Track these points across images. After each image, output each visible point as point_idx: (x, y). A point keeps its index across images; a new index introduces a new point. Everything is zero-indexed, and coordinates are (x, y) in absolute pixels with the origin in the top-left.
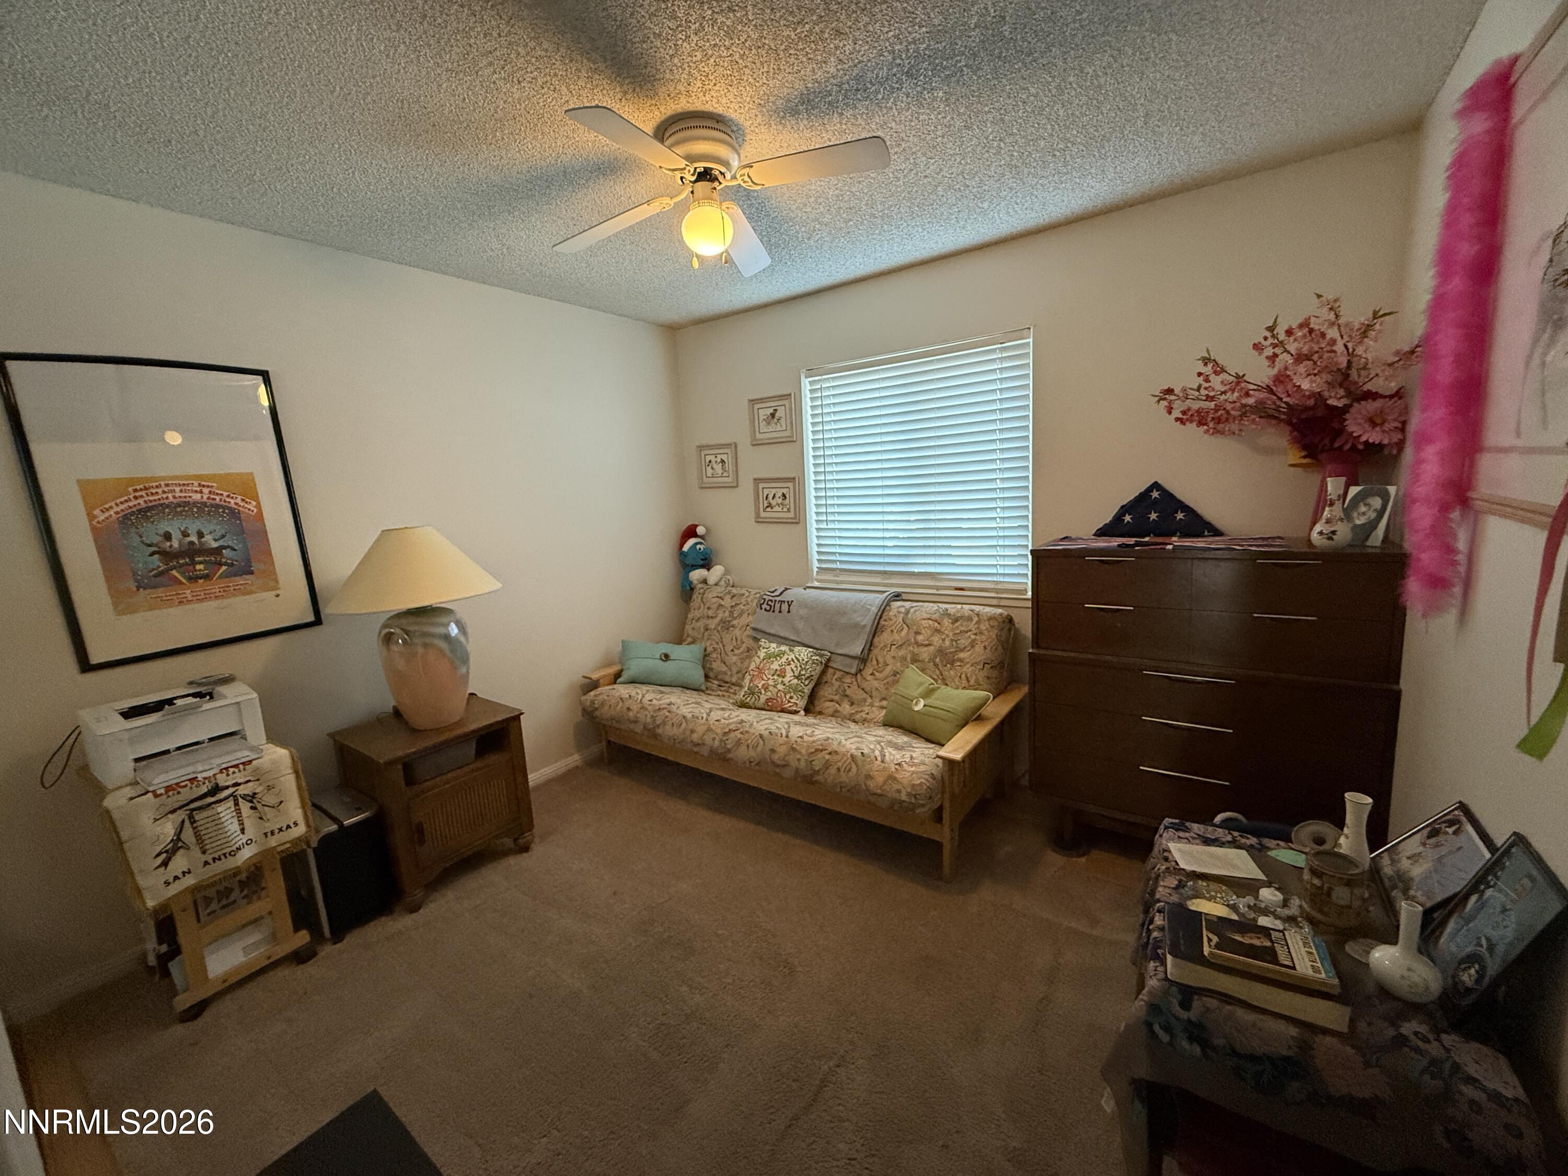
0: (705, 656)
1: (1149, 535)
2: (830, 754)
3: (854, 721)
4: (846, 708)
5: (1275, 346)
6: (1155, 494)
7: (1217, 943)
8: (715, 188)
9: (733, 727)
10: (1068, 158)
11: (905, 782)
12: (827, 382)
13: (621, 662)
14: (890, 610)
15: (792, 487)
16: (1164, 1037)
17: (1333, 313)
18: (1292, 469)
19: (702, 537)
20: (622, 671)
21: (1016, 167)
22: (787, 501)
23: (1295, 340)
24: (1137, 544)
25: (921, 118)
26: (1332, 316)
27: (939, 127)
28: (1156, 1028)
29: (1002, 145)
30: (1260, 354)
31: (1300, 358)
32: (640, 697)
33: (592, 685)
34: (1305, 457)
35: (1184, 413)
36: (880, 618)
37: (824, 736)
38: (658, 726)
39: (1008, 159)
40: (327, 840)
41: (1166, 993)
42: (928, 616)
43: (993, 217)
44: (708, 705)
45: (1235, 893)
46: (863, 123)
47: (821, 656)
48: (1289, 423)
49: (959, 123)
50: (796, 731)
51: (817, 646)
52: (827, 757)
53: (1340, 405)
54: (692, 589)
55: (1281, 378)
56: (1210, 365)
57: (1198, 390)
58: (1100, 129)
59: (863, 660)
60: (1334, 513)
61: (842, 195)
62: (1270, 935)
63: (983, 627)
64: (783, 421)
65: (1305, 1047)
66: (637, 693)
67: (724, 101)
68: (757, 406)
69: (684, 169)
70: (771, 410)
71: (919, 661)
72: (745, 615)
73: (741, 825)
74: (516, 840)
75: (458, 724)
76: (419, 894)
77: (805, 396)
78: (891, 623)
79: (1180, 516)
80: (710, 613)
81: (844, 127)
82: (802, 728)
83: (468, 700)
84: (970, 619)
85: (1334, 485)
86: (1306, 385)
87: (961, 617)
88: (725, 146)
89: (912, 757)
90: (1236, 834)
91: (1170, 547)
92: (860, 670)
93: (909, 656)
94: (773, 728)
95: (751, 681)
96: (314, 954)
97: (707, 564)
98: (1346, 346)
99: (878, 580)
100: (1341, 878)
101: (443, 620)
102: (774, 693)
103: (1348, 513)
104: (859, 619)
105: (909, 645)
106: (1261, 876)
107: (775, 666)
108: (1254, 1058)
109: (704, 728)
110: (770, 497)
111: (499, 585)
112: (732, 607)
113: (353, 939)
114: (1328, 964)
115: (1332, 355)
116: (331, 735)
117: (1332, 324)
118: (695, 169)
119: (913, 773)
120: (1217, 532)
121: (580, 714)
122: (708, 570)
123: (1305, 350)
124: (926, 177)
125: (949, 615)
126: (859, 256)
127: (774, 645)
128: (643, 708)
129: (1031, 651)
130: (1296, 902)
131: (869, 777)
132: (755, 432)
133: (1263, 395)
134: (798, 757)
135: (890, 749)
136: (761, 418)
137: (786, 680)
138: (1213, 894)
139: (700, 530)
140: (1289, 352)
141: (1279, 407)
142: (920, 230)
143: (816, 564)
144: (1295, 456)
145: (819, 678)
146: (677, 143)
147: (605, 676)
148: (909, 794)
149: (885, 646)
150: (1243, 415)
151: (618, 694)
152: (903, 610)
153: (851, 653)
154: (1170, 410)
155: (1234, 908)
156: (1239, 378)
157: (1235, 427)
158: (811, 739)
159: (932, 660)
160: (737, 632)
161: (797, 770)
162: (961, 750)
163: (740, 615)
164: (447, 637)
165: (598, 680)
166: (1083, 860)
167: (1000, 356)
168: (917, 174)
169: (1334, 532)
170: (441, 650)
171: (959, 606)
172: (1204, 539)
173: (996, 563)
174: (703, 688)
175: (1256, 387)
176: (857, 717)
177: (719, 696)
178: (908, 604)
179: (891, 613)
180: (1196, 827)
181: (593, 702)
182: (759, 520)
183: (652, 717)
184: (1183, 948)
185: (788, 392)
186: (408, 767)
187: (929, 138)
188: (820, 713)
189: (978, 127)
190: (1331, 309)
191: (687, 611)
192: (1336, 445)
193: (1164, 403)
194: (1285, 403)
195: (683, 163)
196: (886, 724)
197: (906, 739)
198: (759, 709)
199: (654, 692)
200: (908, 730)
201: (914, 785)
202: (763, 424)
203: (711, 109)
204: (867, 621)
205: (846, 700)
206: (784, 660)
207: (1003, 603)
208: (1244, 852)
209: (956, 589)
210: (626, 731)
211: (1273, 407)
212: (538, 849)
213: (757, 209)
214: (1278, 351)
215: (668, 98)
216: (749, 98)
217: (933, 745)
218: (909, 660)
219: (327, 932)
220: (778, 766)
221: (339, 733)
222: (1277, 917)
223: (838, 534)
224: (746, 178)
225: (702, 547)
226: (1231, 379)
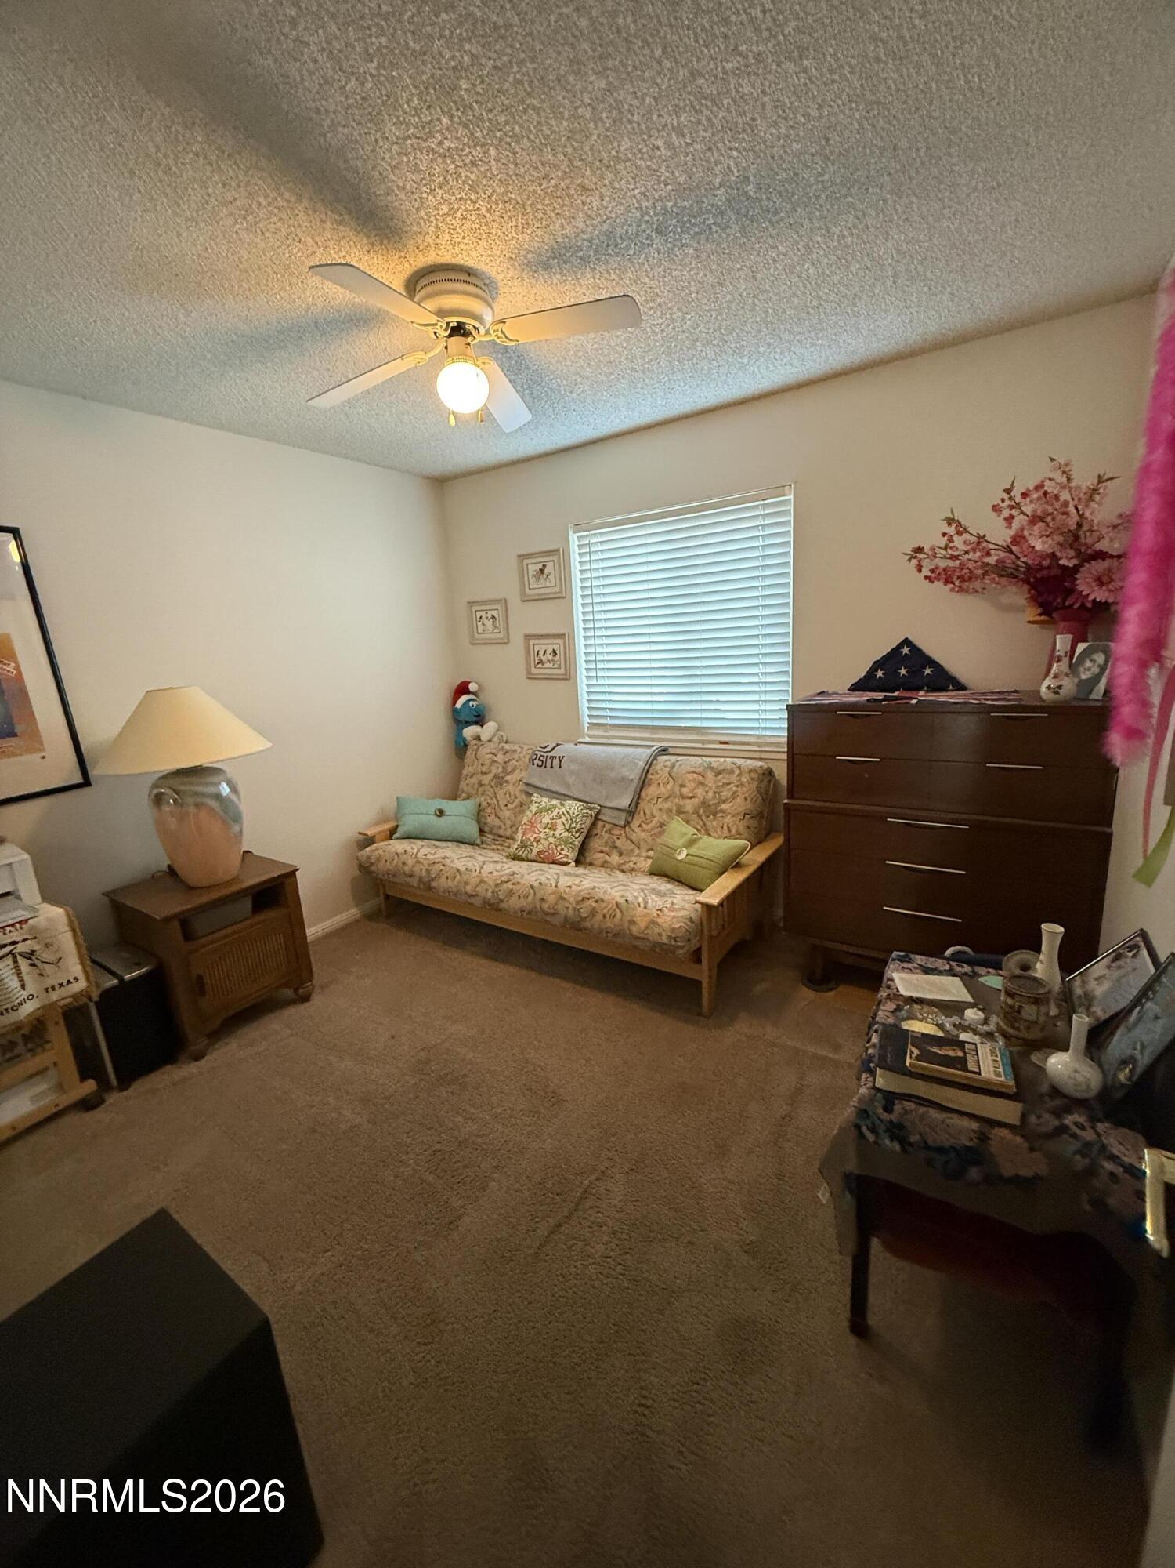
0: (479, 811)
1: (898, 690)
2: (596, 901)
3: (623, 871)
4: (615, 859)
5: (1011, 507)
6: (906, 650)
7: (918, 1055)
8: (469, 344)
9: (504, 879)
10: (822, 315)
11: (665, 926)
12: (596, 537)
13: (396, 818)
14: (656, 764)
15: (562, 645)
16: (871, 1137)
17: (1065, 475)
18: (1031, 625)
19: (474, 694)
20: (397, 826)
21: (772, 323)
22: (558, 657)
23: (1031, 502)
24: (885, 699)
25: (674, 273)
26: (1064, 479)
27: (693, 283)
28: (864, 1129)
29: (757, 302)
30: (999, 516)
31: (1035, 520)
32: (415, 851)
33: (370, 841)
34: (1040, 615)
35: (932, 571)
36: (648, 771)
37: (592, 885)
38: (433, 880)
39: (764, 315)
40: (107, 994)
41: (872, 1100)
42: (693, 769)
43: (754, 372)
44: (481, 859)
45: (944, 1014)
46: (617, 279)
47: (591, 809)
48: (1026, 581)
49: (711, 279)
50: (565, 881)
51: (587, 800)
52: (594, 904)
53: (1071, 565)
54: (466, 745)
55: (1018, 539)
56: (954, 526)
57: (945, 549)
58: (851, 288)
59: (631, 812)
60: (1062, 669)
61: (601, 349)
62: (964, 1047)
63: (744, 779)
64: (552, 577)
65: (983, 1138)
66: (413, 849)
67: (474, 254)
68: (526, 562)
69: (436, 324)
70: (540, 566)
71: (684, 813)
72: (518, 771)
73: (513, 970)
74: (296, 990)
75: (233, 881)
76: (203, 1042)
77: (574, 552)
78: (657, 776)
79: (928, 671)
80: (484, 769)
81: (597, 281)
82: (572, 878)
83: (243, 859)
84: (732, 772)
85: (1062, 642)
86: (1039, 546)
87: (724, 770)
88: (479, 301)
89: (673, 903)
90: (953, 964)
91: (914, 702)
92: (629, 823)
93: (675, 808)
94: (543, 878)
95: (524, 834)
96: (103, 1101)
97: (479, 719)
98: (1076, 508)
99: (647, 735)
100: (1029, 997)
101: (214, 779)
102: (546, 845)
103: (1073, 668)
104: (627, 773)
105: (675, 797)
106: (971, 1000)
107: (546, 820)
108: (941, 1150)
109: (477, 880)
110: (541, 653)
111: (269, 745)
112: (505, 763)
113: (139, 1087)
114: (1009, 1070)
115: (1065, 517)
116: (106, 894)
117: (1063, 487)
118: (448, 323)
119: (674, 917)
120: (961, 687)
121: (356, 868)
122: (482, 726)
123: (1039, 513)
124: (683, 332)
125: (713, 768)
126: (623, 409)
127: (545, 800)
128: (419, 862)
129: (786, 801)
130: (994, 1019)
131: (632, 922)
132: (525, 588)
133: (1002, 554)
134: (567, 905)
135: (653, 897)
136: (531, 573)
137: (557, 833)
138: (925, 1015)
139: (473, 687)
140: (1025, 514)
141: (1018, 566)
142: (682, 384)
143: (587, 720)
144: (1032, 613)
145: (588, 832)
146: (428, 297)
147: (379, 833)
148: (669, 937)
149: (652, 799)
150: (986, 574)
151: (393, 850)
152: (668, 763)
153: (620, 807)
154: (920, 569)
155: (941, 1027)
156: (981, 538)
157: (977, 585)
158: (580, 888)
159: (696, 812)
160: (510, 787)
161: (566, 917)
162: (718, 896)
163: (513, 771)
164: (218, 797)
165: (374, 836)
166: (832, 993)
167: (762, 512)
168: (674, 329)
169: (1060, 687)
170: (212, 809)
171: (722, 760)
172: (948, 693)
173: (758, 717)
174: (478, 842)
175: (997, 547)
176: (624, 867)
177: (493, 849)
178: (674, 758)
179: (658, 767)
180: (919, 959)
181: (369, 857)
182: (531, 677)
183: (427, 870)
184: (888, 1061)
185: (556, 547)
186: (185, 922)
187: (683, 294)
188: (591, 864)
189: (731, 283)
190: (1064, 472)
191: (462, 767)
192: (1067, 604)
193: (914, 561)
194: (1023, 562)
195: (434, 319)
196: (653, 873)
197: (669, 886)
198: (532, 861)
199: (428, 846)
200: (674, 879)
201: (674, 929)
202: (532, 580)
203: (462, 262)
204: (634, 775)
205: (615, 850)
206: (555, 813)
207: (764, 756)
208: (958, 978)
209: (721, 743)
210: (402, 884)
211: (1013, 566)
212: (317, 1000)
213: (516, 362)
214: (1014, 512)
215: (417, 251)
216: (499, 252)
217: (694, 892)
218: (674, 811)
219: (114, 1081)
220: (548, 914)
221: (114, 891)
222: (975, 1032)
223: (608, 689)
224: (500, 334)
225: (475, 703)
226: (974, 539)
